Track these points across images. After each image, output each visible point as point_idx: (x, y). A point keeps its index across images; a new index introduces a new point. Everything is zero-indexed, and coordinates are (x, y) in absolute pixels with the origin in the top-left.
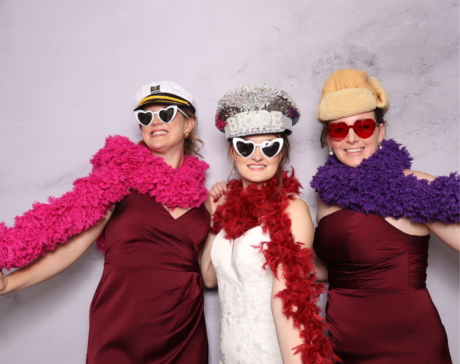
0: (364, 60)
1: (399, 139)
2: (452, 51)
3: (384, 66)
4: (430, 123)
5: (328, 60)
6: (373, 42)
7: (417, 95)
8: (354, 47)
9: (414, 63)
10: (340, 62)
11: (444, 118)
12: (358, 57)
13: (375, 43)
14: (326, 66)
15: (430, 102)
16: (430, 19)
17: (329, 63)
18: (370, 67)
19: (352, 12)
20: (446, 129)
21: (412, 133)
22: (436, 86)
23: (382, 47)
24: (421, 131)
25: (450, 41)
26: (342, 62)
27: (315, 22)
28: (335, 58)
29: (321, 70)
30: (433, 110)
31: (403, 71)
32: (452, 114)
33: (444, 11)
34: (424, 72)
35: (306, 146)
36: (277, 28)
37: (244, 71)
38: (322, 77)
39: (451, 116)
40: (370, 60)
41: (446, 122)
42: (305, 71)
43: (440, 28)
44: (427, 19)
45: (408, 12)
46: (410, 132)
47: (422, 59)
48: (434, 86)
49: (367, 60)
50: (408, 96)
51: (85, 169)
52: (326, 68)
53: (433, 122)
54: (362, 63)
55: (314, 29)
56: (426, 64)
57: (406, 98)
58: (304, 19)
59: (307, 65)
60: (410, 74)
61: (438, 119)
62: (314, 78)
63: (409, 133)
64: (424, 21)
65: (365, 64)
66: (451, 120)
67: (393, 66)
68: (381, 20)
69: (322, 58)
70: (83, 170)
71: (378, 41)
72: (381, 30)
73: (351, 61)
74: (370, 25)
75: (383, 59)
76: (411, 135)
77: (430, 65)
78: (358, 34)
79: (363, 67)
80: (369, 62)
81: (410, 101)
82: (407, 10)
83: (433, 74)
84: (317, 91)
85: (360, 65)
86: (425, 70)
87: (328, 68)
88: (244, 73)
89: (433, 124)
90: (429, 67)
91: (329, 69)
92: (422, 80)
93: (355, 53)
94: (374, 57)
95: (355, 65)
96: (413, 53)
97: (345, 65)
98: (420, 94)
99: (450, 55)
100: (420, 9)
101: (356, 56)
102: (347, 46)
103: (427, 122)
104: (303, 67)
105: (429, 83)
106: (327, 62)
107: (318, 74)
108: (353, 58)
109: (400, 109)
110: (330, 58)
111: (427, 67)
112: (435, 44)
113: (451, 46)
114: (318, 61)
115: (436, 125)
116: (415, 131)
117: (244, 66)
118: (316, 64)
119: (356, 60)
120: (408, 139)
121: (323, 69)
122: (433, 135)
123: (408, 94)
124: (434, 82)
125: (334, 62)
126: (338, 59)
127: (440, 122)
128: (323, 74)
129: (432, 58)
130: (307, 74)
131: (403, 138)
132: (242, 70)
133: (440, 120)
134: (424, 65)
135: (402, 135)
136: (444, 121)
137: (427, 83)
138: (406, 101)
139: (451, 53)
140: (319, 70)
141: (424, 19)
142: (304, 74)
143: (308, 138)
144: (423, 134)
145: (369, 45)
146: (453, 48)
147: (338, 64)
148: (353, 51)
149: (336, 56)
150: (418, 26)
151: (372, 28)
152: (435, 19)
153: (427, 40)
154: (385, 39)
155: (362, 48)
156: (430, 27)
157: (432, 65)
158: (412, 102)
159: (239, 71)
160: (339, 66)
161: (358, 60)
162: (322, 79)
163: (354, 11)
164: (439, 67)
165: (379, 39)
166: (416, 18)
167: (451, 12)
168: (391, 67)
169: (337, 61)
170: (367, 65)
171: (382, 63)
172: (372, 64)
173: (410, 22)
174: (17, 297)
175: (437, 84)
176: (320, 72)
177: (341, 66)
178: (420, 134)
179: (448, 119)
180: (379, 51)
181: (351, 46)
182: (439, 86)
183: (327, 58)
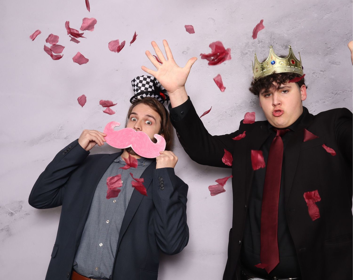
0: (281, 44)
1: (309, 106)
2: (350, 37)
3: (296, 49)
4: (333, 93)
5: (253, 44)
6: (288, 30)
7: (322, 72)
8: (273, 34)
9: (320, 46)
10: (263, 46)
11: (343, 90)
12: (276, 42)
13: (289, 31)
14: (252, 49)
15: (333, 77)
16: (333, 12)
17: (254, 46)
18: (286, 49)
19: (272, 7)
20: (345, 98)
21: (319, 101)
22: (337, 65)
23: (295, 34)
24: (325, 100)
25: (348, 29)
26: (264, 46)
27: (243, 15)
28: (259, 43)
29: (248, 52)
30: (335, 83)
31: (311, 53)
32: (350, 87)
33: (344, 6)
34: (328, 54)
35: (236, 111)
36: (213, 19)
37: (187, 52)
38: (249, 57)
39: (349, 88)
40: (285, 44)
41: (345, 93)
42: (235, 53)
43: (340, 19)
44: (330, 12)
45: (316, 7)
46: (317, 100)
47: (326, 44)
48: (335, 65)
49: (284, 44)
50: (315, 73)
51: (61, 129)
52: (251, 50)
53: (335, 93)
54: (279, 46)
55: (242, 20)
56: (330, 48)
57: (314, 74)
58: (234, 12)
59: (236, 48)
60: (317, 55)
61: (339, 91)
62: (242, 57)
63: (317, 102)
64: (327, 14)
65: (282, 47)
66: (349, 91)
67: (304, 48)
68: (294, 13)
69: (248, 43)
70: (60, 130)
71: (291, 29)
72: (294, 21)
73: (271, 45)
74: (285, 16)
75: (296, 43)
76: (318, 103)
77: (332, 48)
78: (276, 24)
79: (280, 49)
80: (285, 46)
81: (317, 77)
82: (315, 5)
83: (335, 56)
84: (245, 68)
85: (278, 48)
86: (329, 52)
87: (252, 50)
88: (187, 53)
89: (335, 94)
90: (332, 50)
91: (254, 51)
92: (326, 60)
93: (274, 39)
94: (289, 41)
95: (274, 48)
96: (320, 39)
97: (266, 48)
98: (325, 71)
99: (348, 40)
100: (325, 5)
101: (275, 41)
102: (268, 33)
103: (330, 93)
104: (233, 49)
105: (332, 62)
106: (253, 46)
107: (245, 55)
108: (273, 42)
109: (309, 82)
110: (254, 42)
111: (330, 49)
112: (336, 32)
113: (349, 34)
114: (245, 45)
115: (337, 95)
116: (321, 99)
117: (187, 48)
118: (244, 47)
119: (276, 44)
120: (316, 106)
121: (249, 51)
122: (335, 103)
123: (316, 71)
124: (336, 61)
125: (257, 45)
126: (261, 43)
127: (340, 93)
128: (249, 55)
129: (334, 43)
130: (236, 55)
131: (312, 105)
132: (185, 52)
133: (341, 92)
134: (327, 48)
135: (311, 103)
136: (343, 92)
137: (330, 62)
138: (314, 76)
139: (349, 39)
140: (246, 51)
141: (328, 12)
142: (234, 55)
143: (238, 105)
144: (327, 102)
145: (285, 32)
146: (351, 35)
147: (260, 47)
148: (273, 37)
149: (259, 41)
150: (323, 18)
151: (287, 19)
152: (336, 12)
153: (330, 29)
154: (297, 27)
155: (279, 35)
156: (332, 19)
157: (334, 48)
158: (319, 77)
159: (183, 52)
160: (261, 49)
161: (277, 44)
162: (248, 58)
163: (273, 6)
164: (340, 50)
165: (293, 28)
166: (321, 12)
167: (349, 7)
168: (302, 50)
169: (260, 45)
170: (284, 48)
171: (295, 47)
172: (287, 47)
173: (316, 15)
174: (9, 230)
175: (338, 63)
176: (247, 53)
177: (263, 49)
178: (325, 102)
179: (346, 90)
180: (293, 37)
181: (271, 33)
182: (339, 65)
183: (253, 42)
